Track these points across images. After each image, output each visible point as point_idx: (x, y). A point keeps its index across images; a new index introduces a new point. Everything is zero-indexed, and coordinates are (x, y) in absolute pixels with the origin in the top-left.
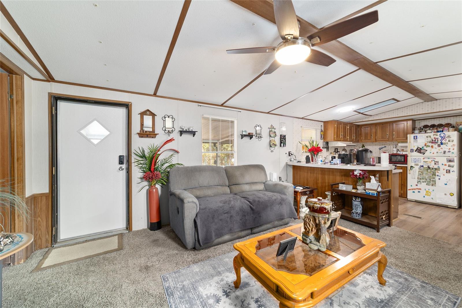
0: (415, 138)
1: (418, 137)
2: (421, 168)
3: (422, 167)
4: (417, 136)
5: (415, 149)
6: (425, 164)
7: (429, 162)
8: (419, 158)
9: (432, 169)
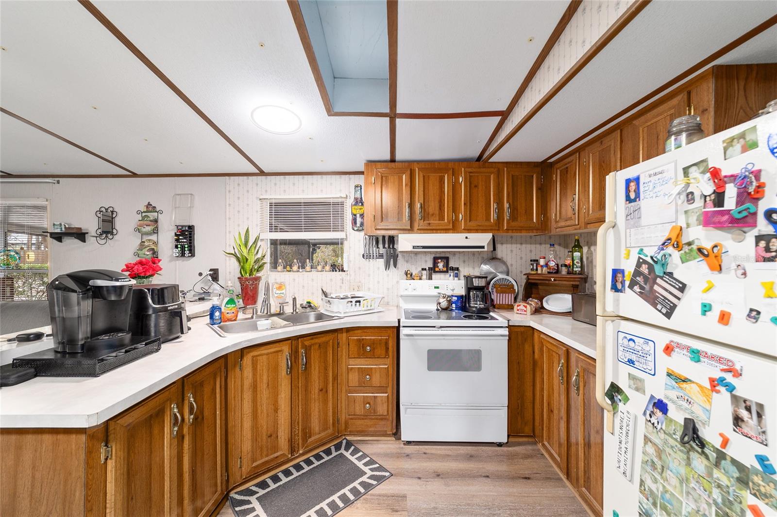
0: (632, 195)
1: (642, 181)
2: (653, 420)
3: (659, 414)
4: (637, 180)
5: (629, 268)
6: (673, 394)
7: (700, 386)
8: (647, 341)
9: (717, 464)
